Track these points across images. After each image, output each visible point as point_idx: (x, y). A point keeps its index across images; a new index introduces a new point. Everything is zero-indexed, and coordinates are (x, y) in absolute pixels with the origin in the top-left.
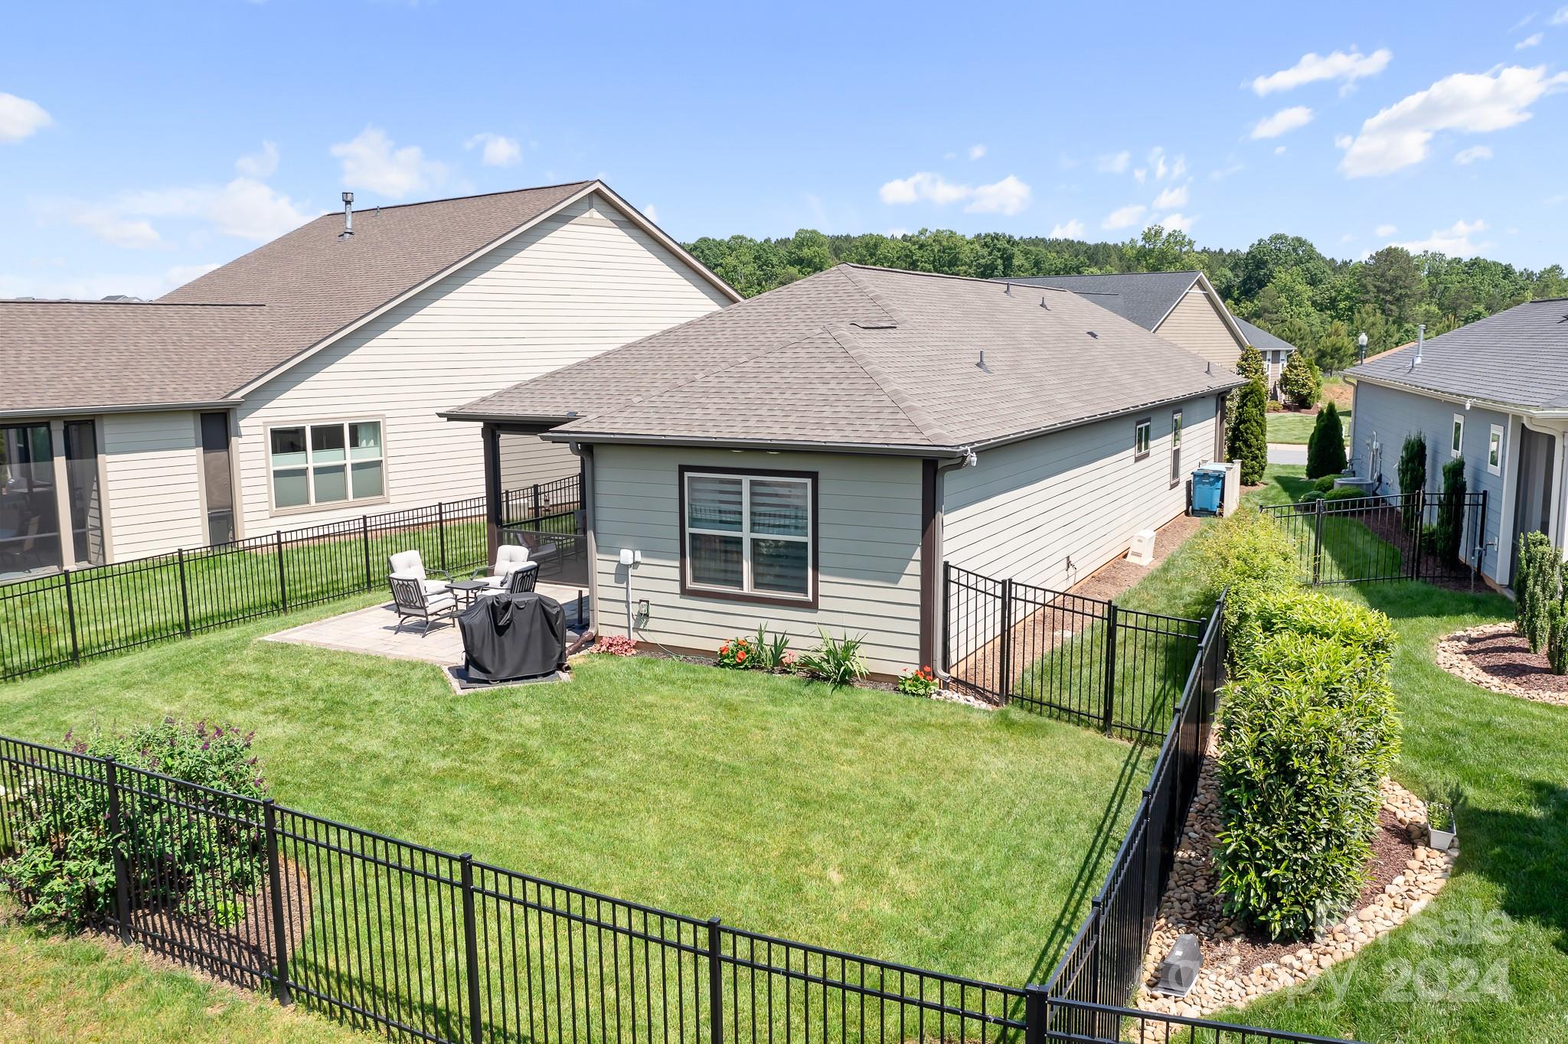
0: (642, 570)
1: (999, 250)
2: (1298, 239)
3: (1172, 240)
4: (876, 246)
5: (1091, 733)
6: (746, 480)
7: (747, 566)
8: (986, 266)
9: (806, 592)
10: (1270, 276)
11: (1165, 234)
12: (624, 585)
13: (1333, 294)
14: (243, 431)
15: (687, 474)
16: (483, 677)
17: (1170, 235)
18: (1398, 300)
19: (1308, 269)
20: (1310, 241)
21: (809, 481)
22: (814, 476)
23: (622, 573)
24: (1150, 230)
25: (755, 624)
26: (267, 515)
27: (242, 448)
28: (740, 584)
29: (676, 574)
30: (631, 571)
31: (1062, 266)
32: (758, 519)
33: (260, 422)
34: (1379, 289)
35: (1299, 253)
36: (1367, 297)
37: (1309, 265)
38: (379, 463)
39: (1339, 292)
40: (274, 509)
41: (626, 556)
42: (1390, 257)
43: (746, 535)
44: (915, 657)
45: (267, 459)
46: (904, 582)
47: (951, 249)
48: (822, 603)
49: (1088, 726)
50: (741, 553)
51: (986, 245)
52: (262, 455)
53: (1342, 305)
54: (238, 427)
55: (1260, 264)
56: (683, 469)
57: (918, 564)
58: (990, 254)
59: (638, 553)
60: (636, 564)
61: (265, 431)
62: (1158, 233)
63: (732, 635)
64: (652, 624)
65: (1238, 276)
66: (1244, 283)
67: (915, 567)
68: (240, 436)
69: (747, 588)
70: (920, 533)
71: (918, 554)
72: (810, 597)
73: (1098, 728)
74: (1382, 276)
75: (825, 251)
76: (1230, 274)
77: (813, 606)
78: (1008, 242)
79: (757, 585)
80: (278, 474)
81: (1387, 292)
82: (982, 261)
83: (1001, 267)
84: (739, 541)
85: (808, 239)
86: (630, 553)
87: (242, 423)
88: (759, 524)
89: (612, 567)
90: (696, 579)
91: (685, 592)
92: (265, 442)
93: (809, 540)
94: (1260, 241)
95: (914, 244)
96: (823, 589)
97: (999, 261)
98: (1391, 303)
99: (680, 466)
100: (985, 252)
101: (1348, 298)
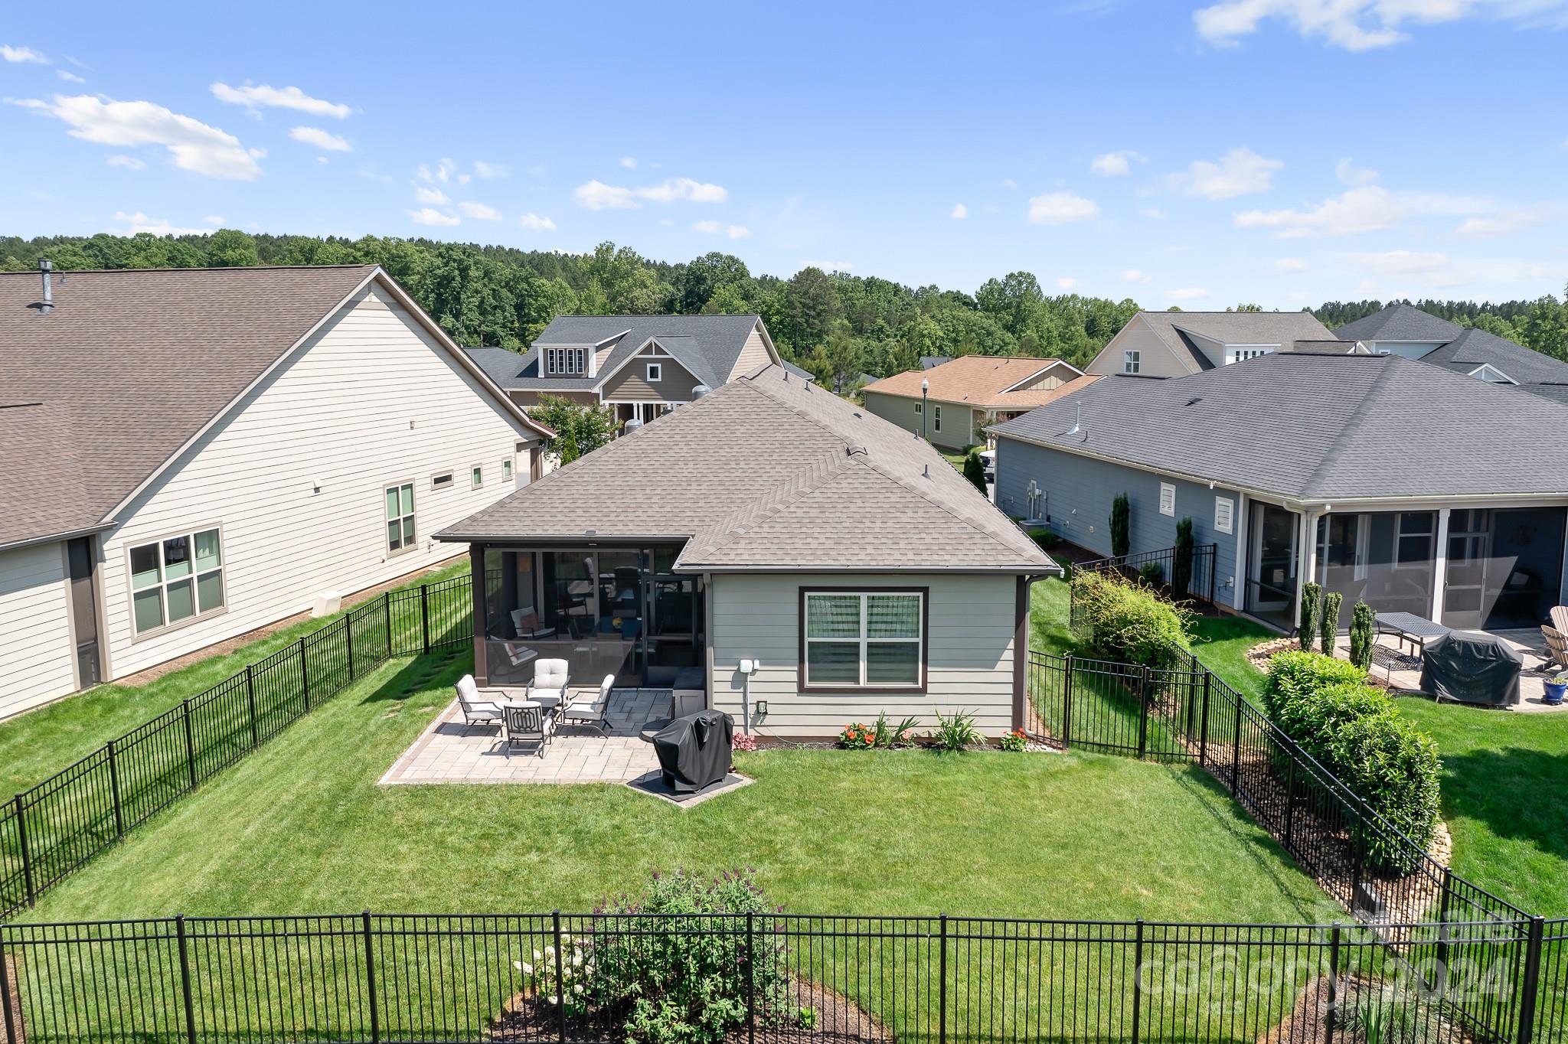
0: (759, 676)
1: (455, 261)
2: (731, 258)
3: (622, 256)
4: (311, 250)
5: (1130, 760)
6: (864, 596)
7: (863, 666)
8: (443, 277)
9: (917, 682)
10: (710, 293)
11: (616, 251)
12: (742, 690)
13: (765, 309)
14: (107, 555)
15: (807, 594)
16: (688, 788)
17: (621, 251)
18: (819, 314)
19: (742, 286)
20: (742, 260)
21: (921, 594)
22: (925, 590)
23: (740, 680)
24: (601, 245)
25: (877, 710)
26: (129, 642)
27: (107, 574)
28: (856, 680)
29: (794, 677)
30: (749, 678)
31: (511, 277)
32: (874, 627)
33: (120, 543)
34: (804, 305)
35: (733, 270)
36: (795, 312)
37: (743, 282)
38: (218, 573)
39: (770, 307)
40: (136, 635)
41: (746, 665)
42: (810, 275)
43: (863, 640)
44: (1009, 722)
45: (128, 583)
46: (1000, 666)
47: (401, 257)
48: (930, 688)
49: (1127, 755)
50: (858, 654)
51: (440, 255)
52: (123, 579)
53: (774, 319)
54: (102, 551)
55: (700, 280)
56: (802, 590)
57: (1012, 652)
58: (446, 264)
59: (757, 662)
60: (754, 671)
61: (126, 552)
62: (609, 249)
63: (849, 721)
64: (768, 720)
65: (679, 290)
66: (687, 296)
67: (1009, 654)
68: (103, 560)
69: (863, 683)
70: (1014, 629)
71: (1011, 645)
72: (920, 685)
73: (1135, 755)
74: (805, 294)
75: (253, 253)
76: (671, 288)
77: (923, 691)
78: (464, 253)
79: (870, 679)
80: (138, 596)
81: (809, 308)
82: (439, 272)
83: (458, 279)
84: (857, 645)
85: (229, 240)
86: (750, 662)
87: (105, 547)
88: (876, 630)
89: (729, 676)
90: (811, 679)
91: (802, 690)
92: (126, 565)
93: (920, 640)
94: (699, 258)
95: (359, 250)
96: (930, 677)
97: (457, 272)
98: (813, 317)
99: (800, 588)
100: (438, 262)
101: (778, 312)
